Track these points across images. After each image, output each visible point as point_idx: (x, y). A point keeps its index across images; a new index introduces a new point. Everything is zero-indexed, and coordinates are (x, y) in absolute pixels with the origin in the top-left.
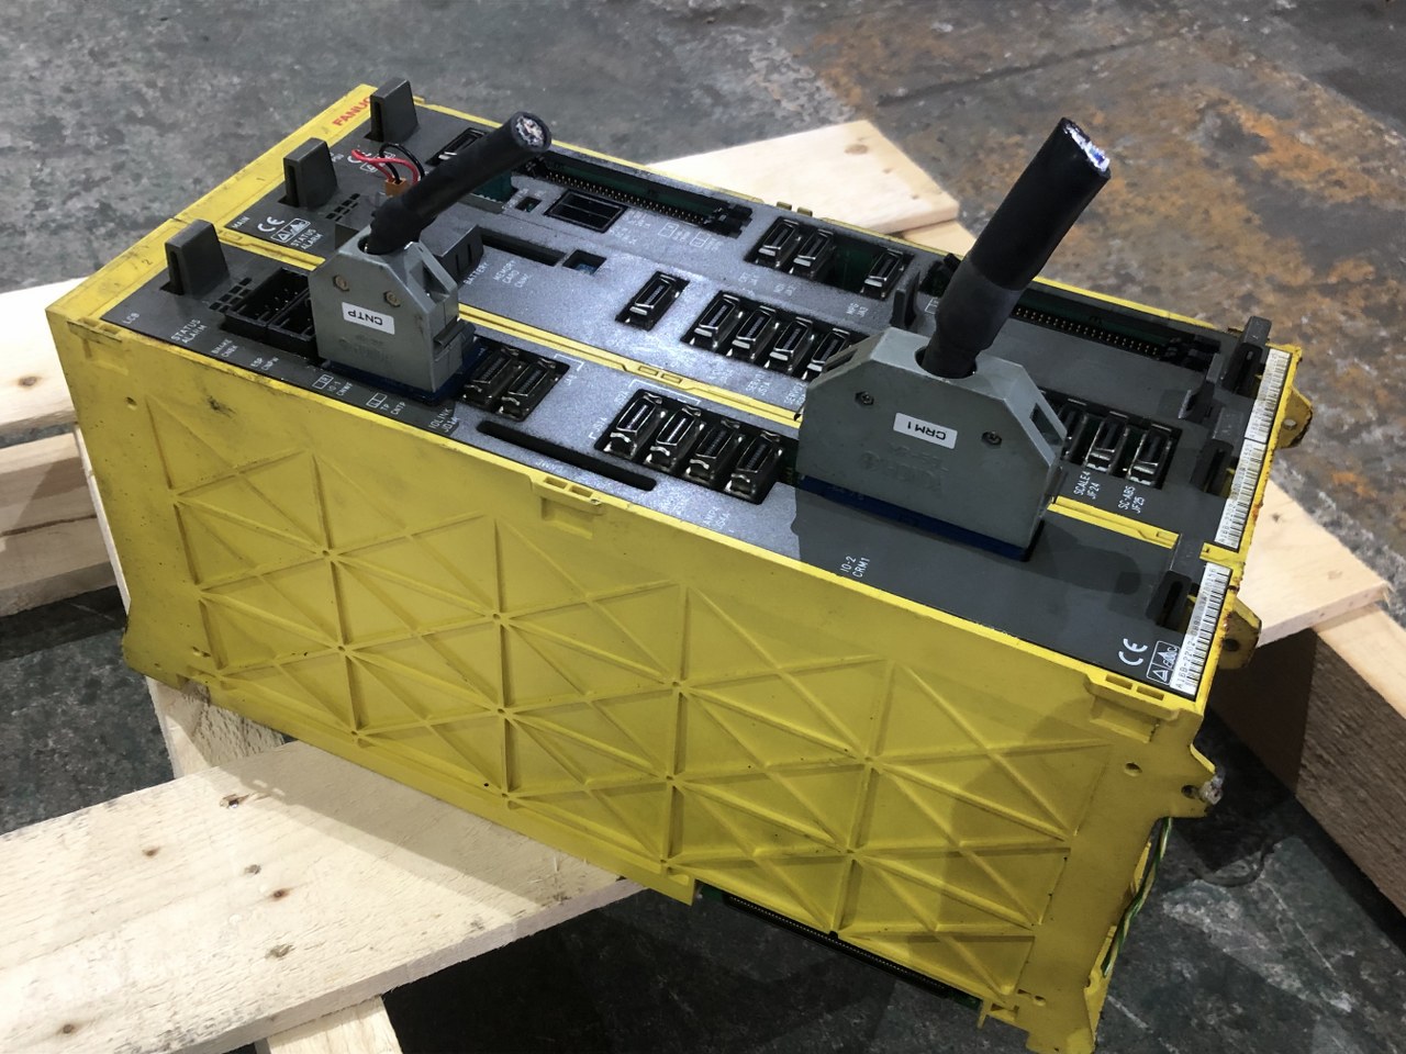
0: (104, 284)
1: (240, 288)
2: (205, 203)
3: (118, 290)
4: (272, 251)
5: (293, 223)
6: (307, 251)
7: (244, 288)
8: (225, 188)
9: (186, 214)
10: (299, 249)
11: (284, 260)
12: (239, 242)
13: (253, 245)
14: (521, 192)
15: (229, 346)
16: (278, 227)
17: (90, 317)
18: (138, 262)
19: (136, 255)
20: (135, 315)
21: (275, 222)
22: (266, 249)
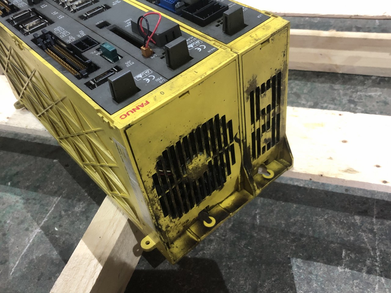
0: (268, 29)
1: (220, 23)
2: (223, 61)
3: (263, 27)
4: (204, 38)
5: (192, 48)
6: (192, 36)
7: (219, 24)
8: (212, 68)
9: (232, 56)
10: (194, 37)
11: (201, 33)
12: (215, 42)
13: (210, 40)
14: (100, 54)
15: (230, 5)
16: (198, 47)
17: (274, 18)
18: (255, 37)
19: (255, 40)
20: (258, 17)
21: (199, 49)
22: (206, 38)
